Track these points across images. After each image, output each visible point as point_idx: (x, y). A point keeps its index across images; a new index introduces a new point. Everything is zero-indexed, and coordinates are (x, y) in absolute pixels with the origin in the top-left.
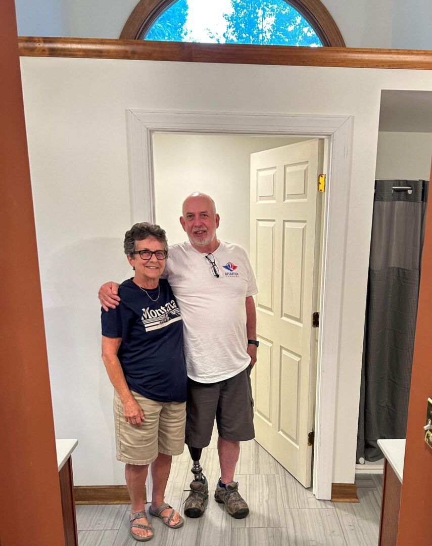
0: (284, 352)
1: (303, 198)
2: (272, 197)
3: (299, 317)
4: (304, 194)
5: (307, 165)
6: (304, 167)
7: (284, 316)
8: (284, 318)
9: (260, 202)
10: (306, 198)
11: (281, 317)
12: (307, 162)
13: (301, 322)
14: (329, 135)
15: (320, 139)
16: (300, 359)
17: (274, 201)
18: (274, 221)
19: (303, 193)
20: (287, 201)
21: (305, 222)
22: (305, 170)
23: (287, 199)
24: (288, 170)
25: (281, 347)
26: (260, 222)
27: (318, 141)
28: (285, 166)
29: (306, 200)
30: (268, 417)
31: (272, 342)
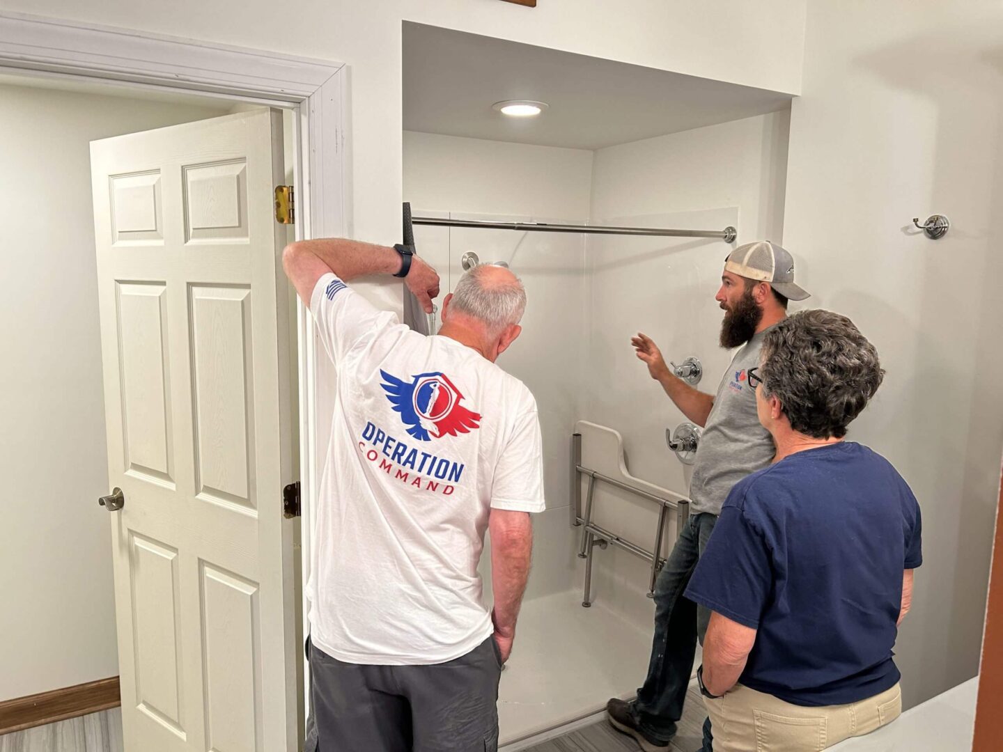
0: (209, 573)
1: (237, 236)
2: (154, 233)
3: (246, 497)
4: (240, 227)
5: (243, 166)
6: (237, 169)
7: (203, 491)
8: (203, 496)
9: (120, 244)
10: (246, 235)
11: (197, 493)
12: (242, 159)
13: (252, 506)
14: (298, 102)
15: (273, 109)
16: (255, 589)
17: (160, 243)
18: (163, 283)
19: (237, 225)
20: (192, 242)
21: (248, 286)
22: (238, 176)
23: (193, 237)
24: (192, 175)
25: (201, 562)
26: (123, 287)
27: (268, 115)
28: (182, 167)
29: (246, 241)
30: (176, 719)
31: (175, 550)
